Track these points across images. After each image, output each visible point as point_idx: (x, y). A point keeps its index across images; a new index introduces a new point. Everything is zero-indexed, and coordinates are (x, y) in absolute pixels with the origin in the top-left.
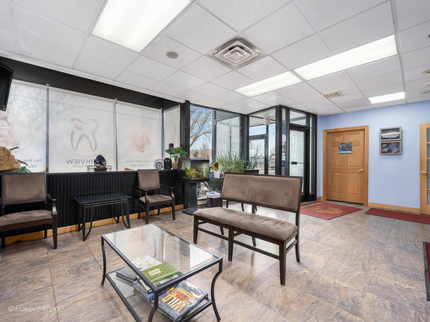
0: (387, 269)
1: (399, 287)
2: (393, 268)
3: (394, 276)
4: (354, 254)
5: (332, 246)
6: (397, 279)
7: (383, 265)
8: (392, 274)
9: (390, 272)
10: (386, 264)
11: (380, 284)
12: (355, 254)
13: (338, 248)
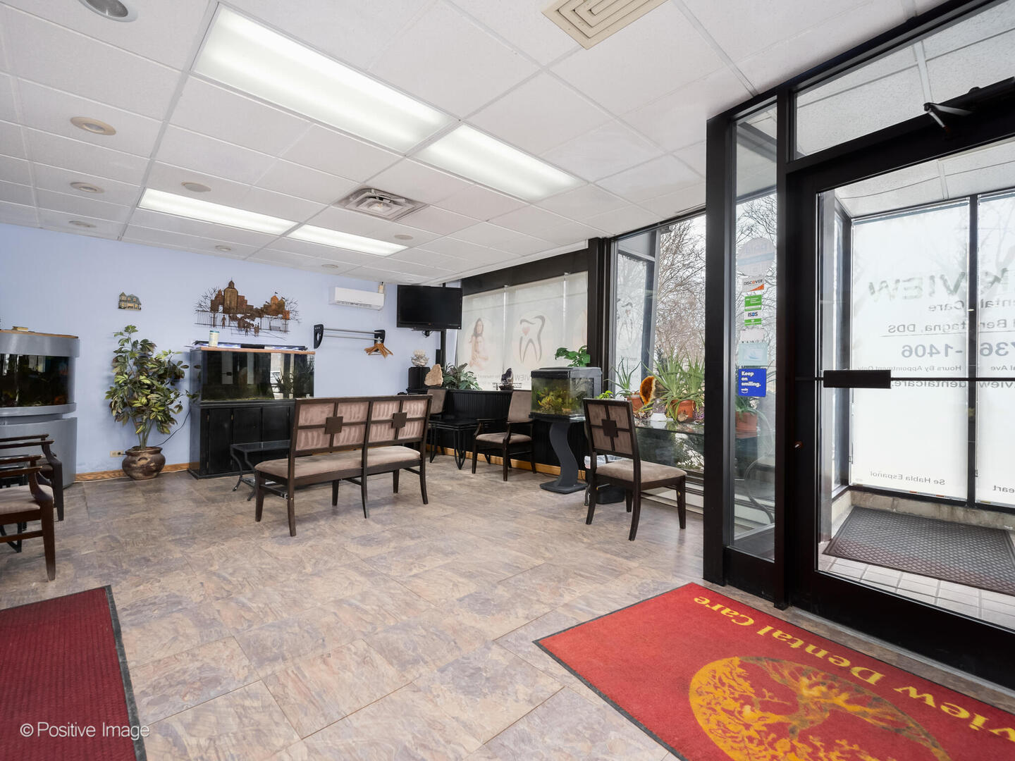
0: (185, 595)
1: (152, 580)
2: (180, 603)
3: (168, 590)
6: (161, 589)
7: (199, 599)
8: (173, 591)
9: (178, 594)
10: (196, 603)
11: (177, 572)
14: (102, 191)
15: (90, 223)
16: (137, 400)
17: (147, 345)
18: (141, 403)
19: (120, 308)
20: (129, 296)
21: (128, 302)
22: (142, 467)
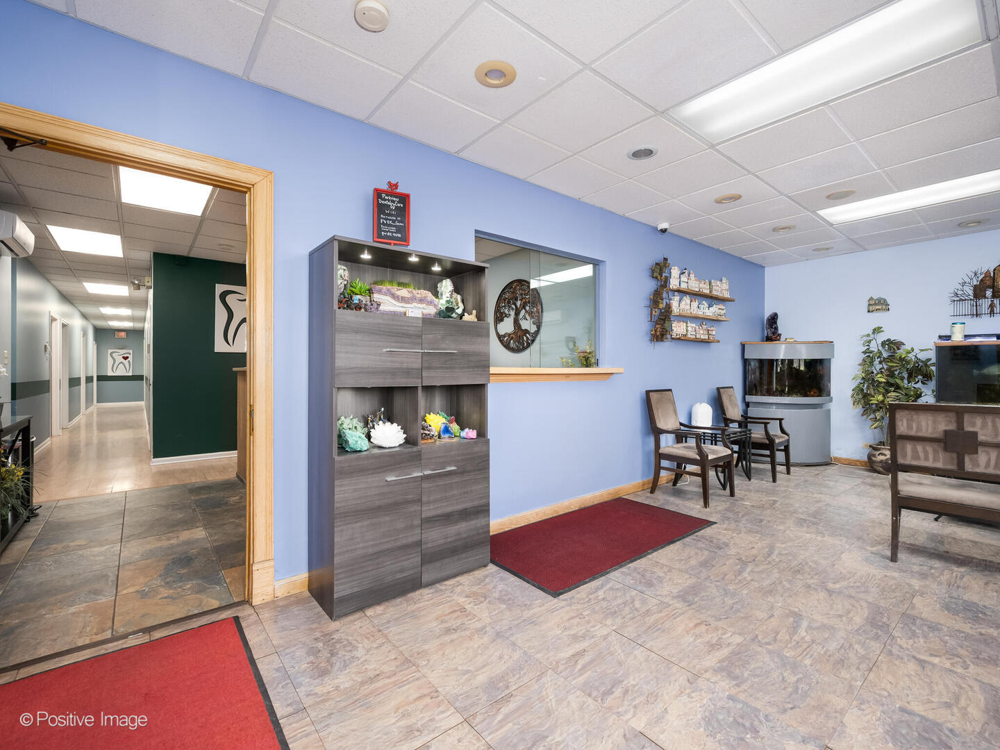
4: (778, 572)
5: (830, 592)
12: (776, 571)
13: (812, 585)
14: (794, 227)
15: (826, 247)
16: (874, 397)
17: (893, 345)
18: (878, 401)
19: (869, 311)
20: (877, 299)
21: (878, 305)
22: (881, 461)
